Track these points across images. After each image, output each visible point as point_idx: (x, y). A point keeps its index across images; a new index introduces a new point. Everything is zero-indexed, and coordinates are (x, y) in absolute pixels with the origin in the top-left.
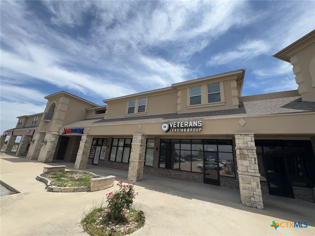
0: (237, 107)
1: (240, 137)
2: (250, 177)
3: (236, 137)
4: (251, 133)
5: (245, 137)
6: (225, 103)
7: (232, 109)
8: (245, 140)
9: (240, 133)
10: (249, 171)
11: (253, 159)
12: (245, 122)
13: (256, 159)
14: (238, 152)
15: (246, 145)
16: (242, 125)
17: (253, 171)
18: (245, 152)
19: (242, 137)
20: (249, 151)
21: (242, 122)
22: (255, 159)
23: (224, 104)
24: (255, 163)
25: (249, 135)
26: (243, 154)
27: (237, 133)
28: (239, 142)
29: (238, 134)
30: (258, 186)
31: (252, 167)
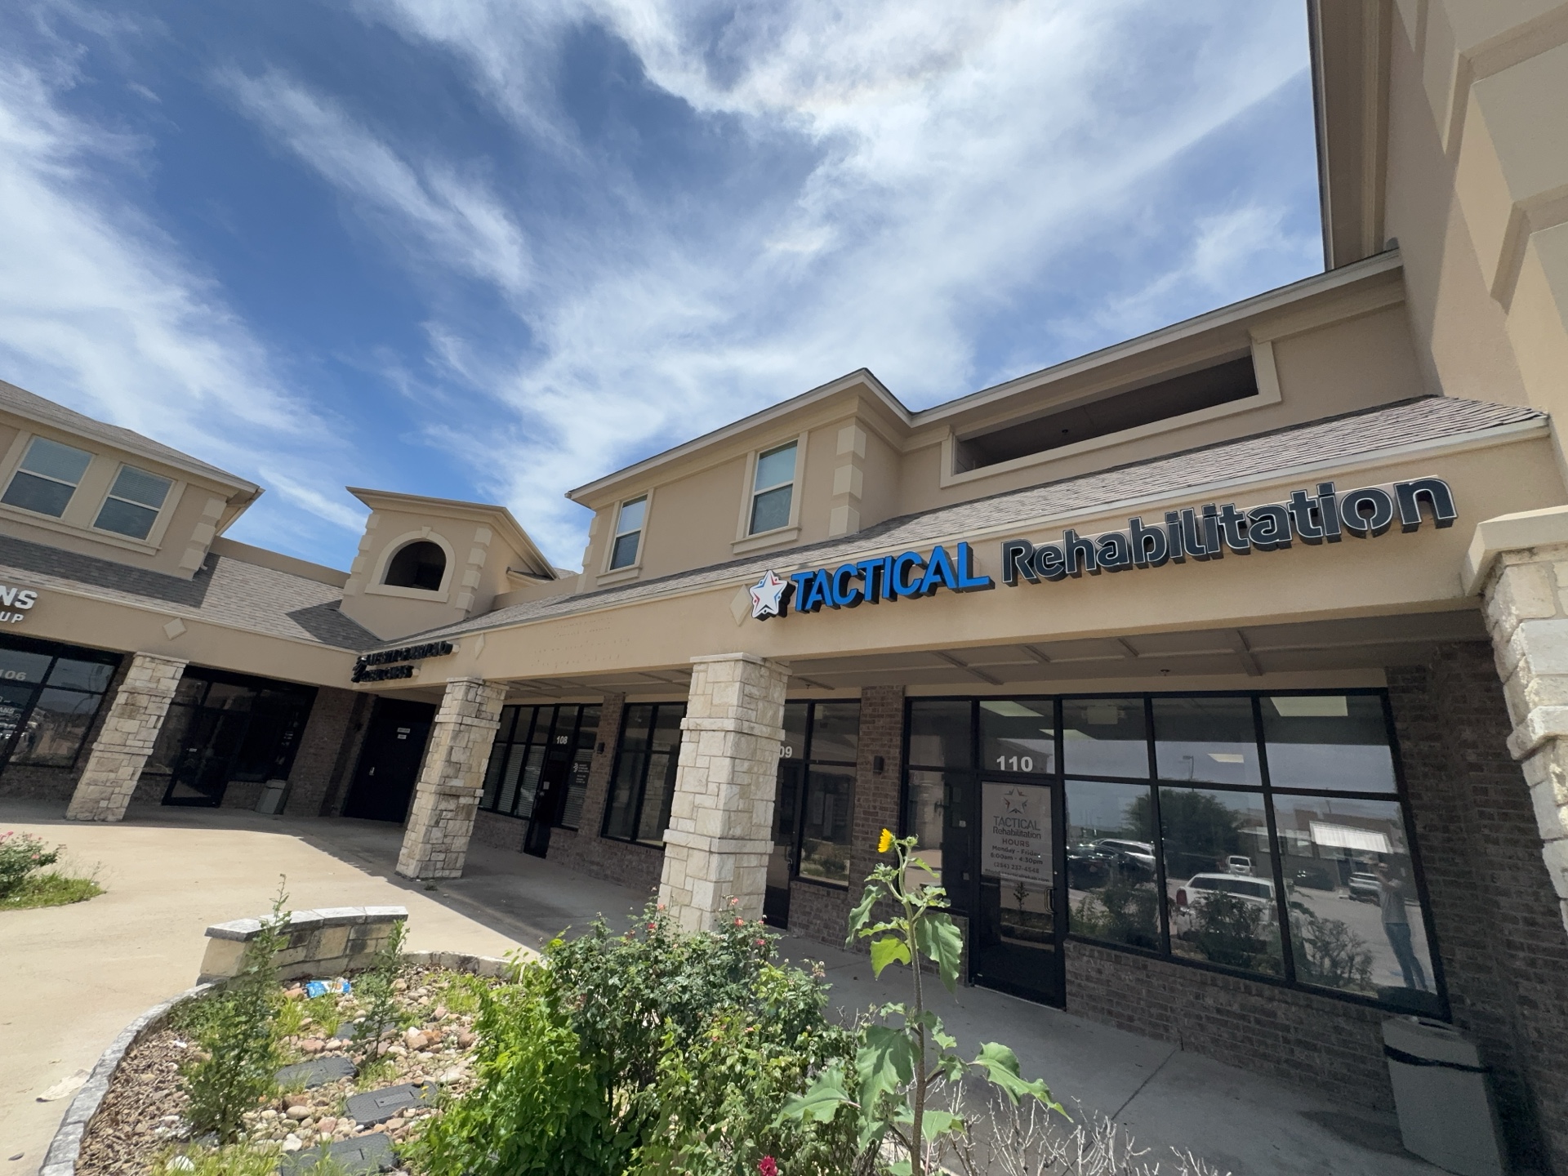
0: (190, 577)
1: (147, 665)
2: (122, 756)
3: (137, 661)
4: (180, 660)
5: (161, 667)
6: (158, 550)
7: (169, 577)
8: (158, 674)
9: (153, 655)
10: (129, 743)
11: (154, 718)
12: (182, 629)
13: (162, 719)
14: (121, 698)
15: (153, 685)
16: (171, 635)
17: (140, 744)
18: (143, 700)
19: (154, 665)
20: (153, 699)
21: (174, 628)
22: (159, 717)
23: (152, 552)
24: (155, 727)
25: (175, 664)
26: (133, 705)
27: (144, 654)
28: (137, 676)
29: (145, 657)
30: (133, 774)
31: (143, 735)
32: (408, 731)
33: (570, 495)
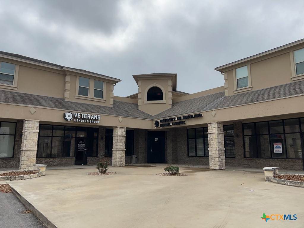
2: (121, 151)
11: (124, 142)
12: (122, 119)
15: (122, 134)
17: (123, 148)
19: (121, 129)
20: (123, 137)
23: (105, 102)
25: (124, 128)
30: (124, 155)
32: (157, 139)
33: (216, 69)
